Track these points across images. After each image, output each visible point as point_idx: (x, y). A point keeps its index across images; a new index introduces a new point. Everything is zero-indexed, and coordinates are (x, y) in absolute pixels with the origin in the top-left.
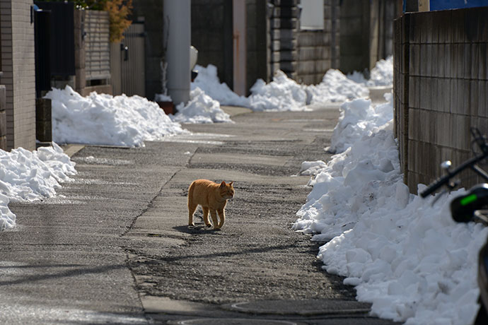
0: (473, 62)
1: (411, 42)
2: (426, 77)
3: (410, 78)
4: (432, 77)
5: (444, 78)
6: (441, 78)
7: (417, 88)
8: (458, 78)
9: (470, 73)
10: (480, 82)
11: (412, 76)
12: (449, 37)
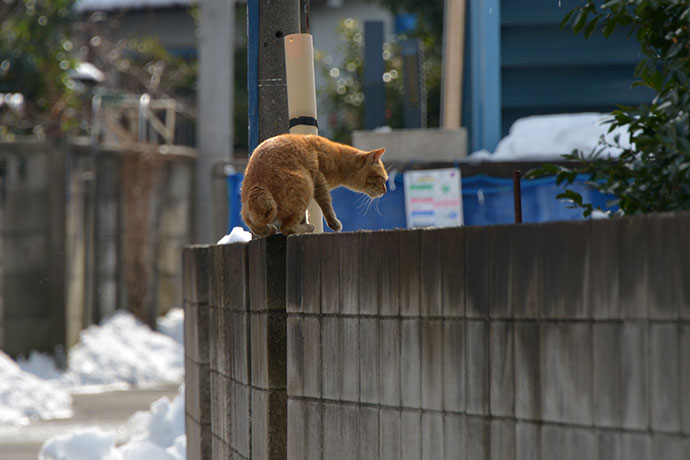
0: (495, 372)
1: (289, 310)
2: (342, 402)
3: (290, 402)
4: (360, 404)
5: (401, 408)
6: (388, 408)
7: (314, 431)
8: (444, 412)
9: (486, 399)
10: (519, 427)
11: (296, 398)
12: (414, 301)
